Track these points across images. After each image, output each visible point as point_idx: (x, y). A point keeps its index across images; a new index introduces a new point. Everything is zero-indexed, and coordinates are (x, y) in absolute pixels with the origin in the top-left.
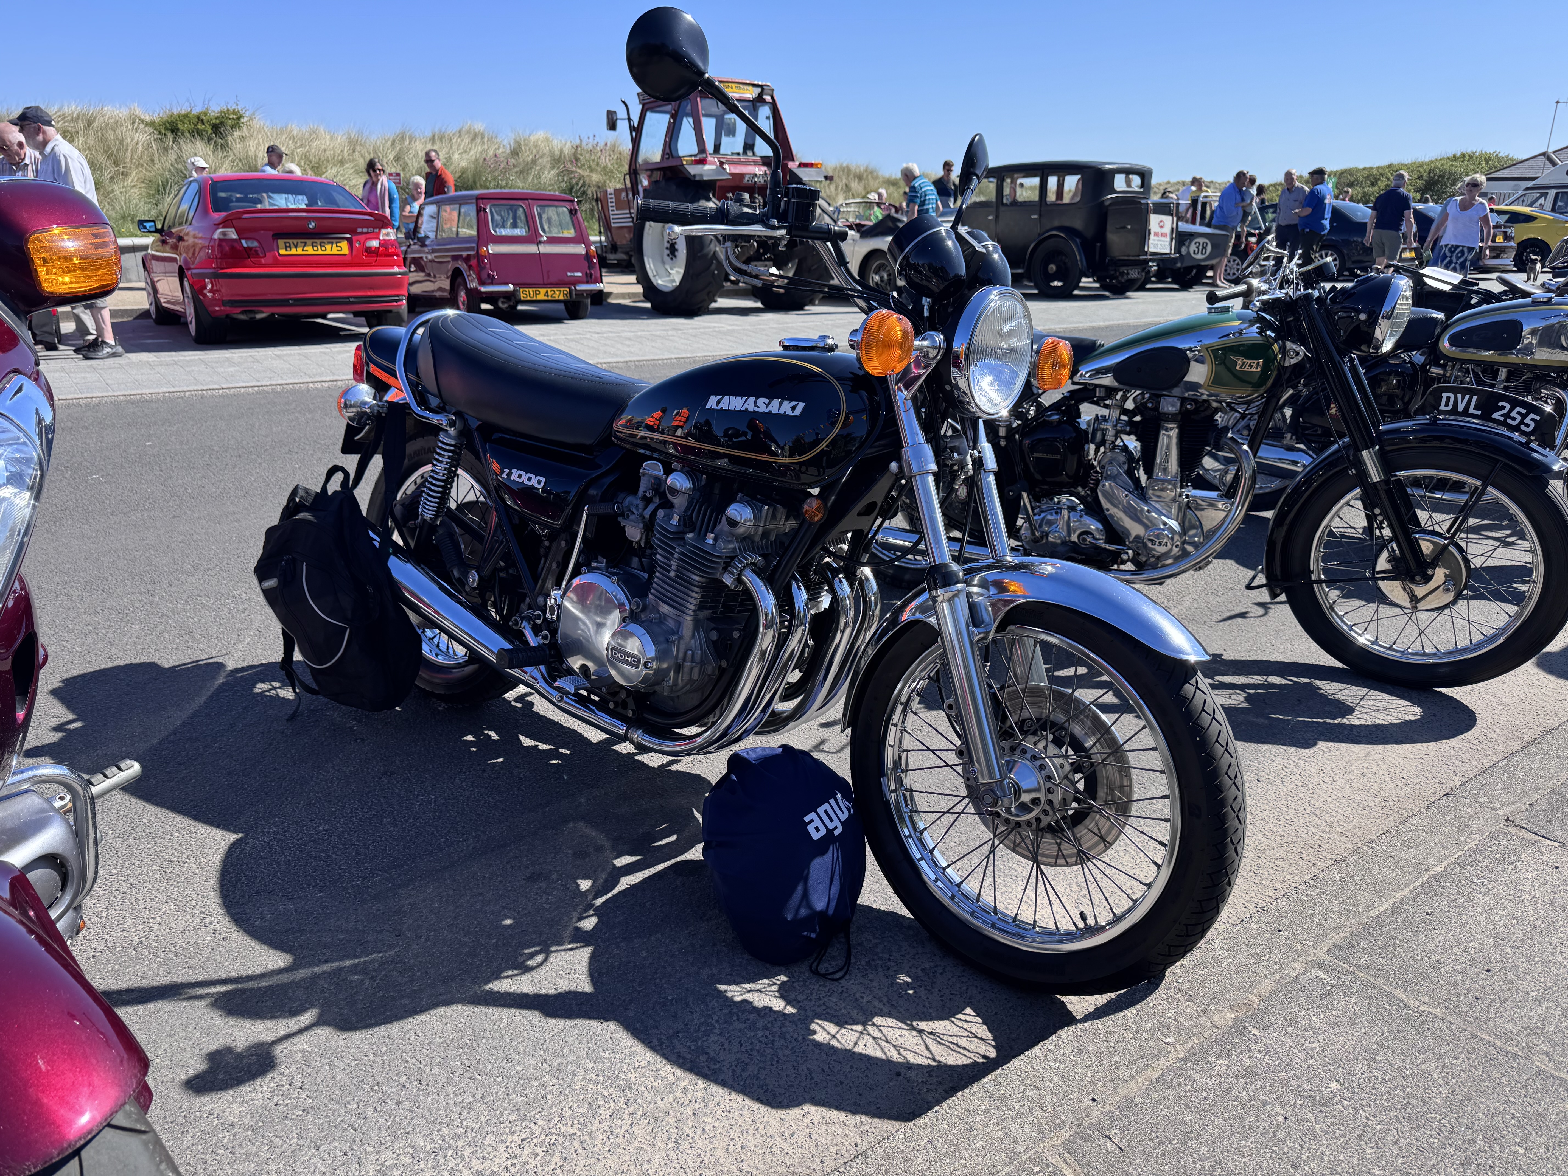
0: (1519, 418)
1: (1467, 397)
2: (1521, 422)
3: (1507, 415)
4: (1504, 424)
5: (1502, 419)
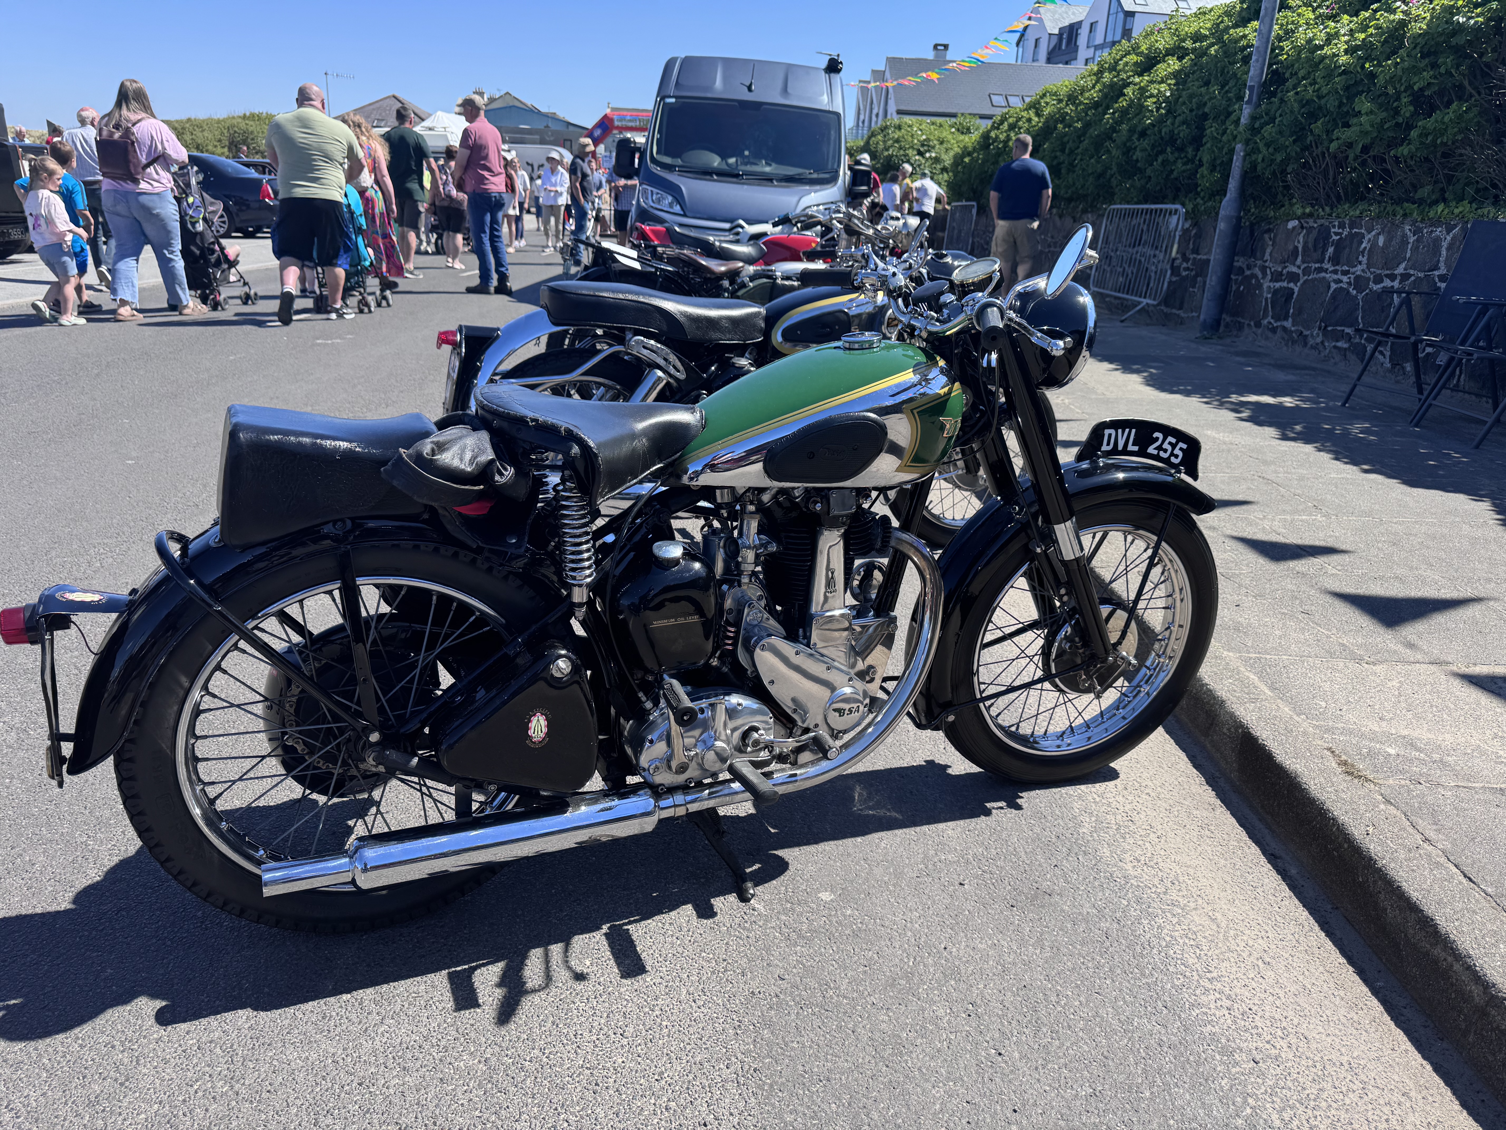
0: (1169, 448)
1: (1127, 430)
2: (1172, 454)
3: (1160, 448)
4: (1157, 458)
5: (1155, 452)
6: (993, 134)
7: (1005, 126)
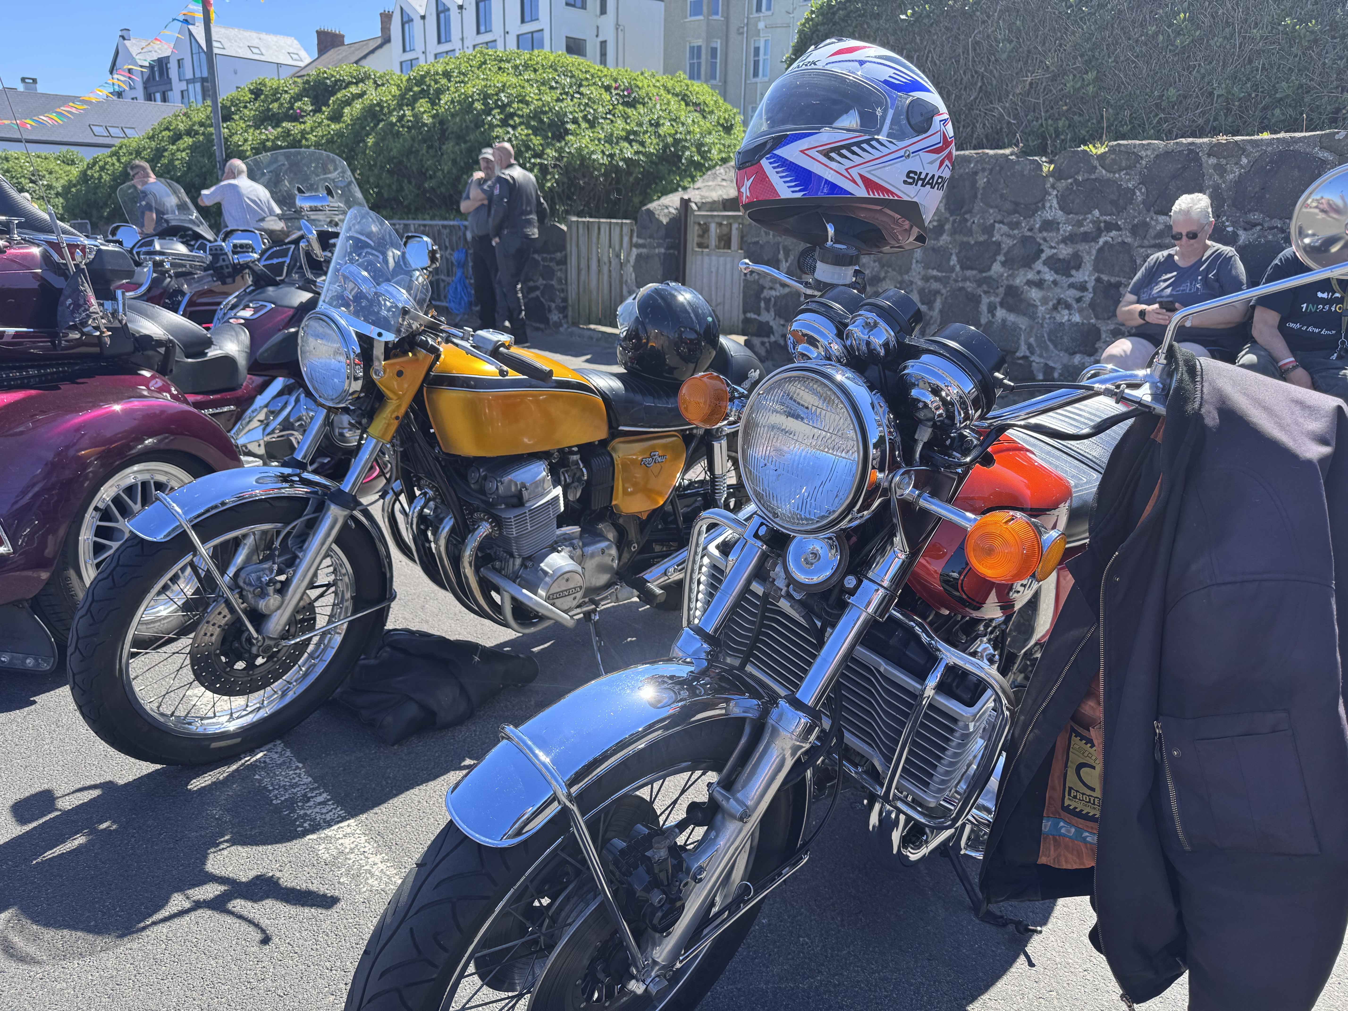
6: (89, 172)
7: (97, 168)
